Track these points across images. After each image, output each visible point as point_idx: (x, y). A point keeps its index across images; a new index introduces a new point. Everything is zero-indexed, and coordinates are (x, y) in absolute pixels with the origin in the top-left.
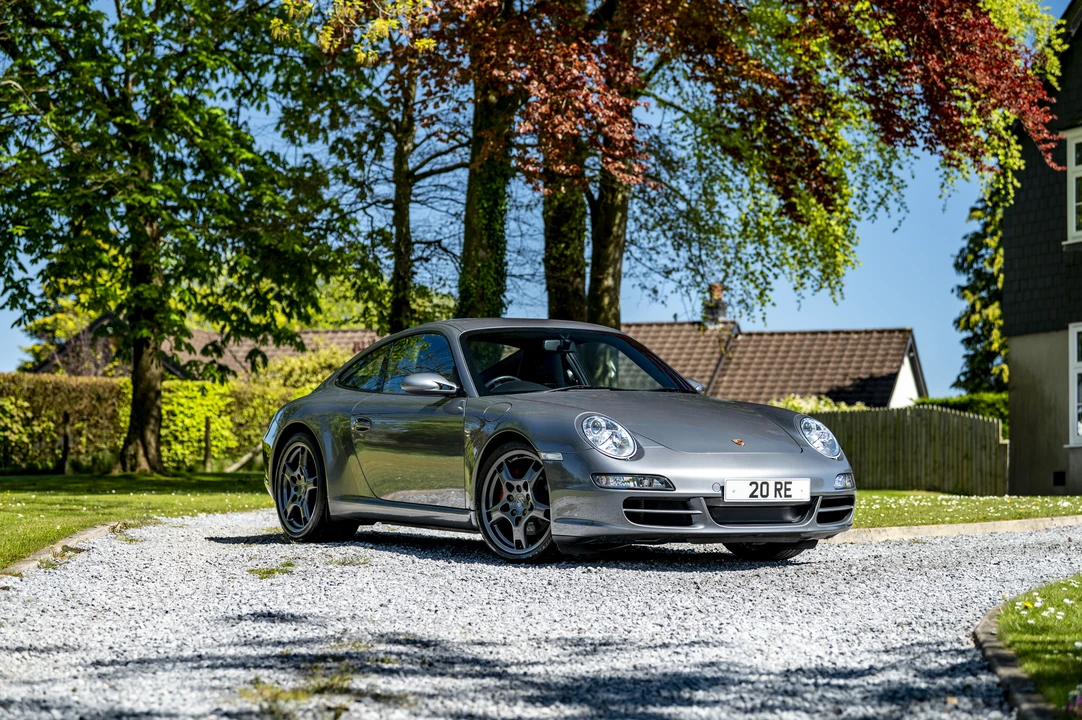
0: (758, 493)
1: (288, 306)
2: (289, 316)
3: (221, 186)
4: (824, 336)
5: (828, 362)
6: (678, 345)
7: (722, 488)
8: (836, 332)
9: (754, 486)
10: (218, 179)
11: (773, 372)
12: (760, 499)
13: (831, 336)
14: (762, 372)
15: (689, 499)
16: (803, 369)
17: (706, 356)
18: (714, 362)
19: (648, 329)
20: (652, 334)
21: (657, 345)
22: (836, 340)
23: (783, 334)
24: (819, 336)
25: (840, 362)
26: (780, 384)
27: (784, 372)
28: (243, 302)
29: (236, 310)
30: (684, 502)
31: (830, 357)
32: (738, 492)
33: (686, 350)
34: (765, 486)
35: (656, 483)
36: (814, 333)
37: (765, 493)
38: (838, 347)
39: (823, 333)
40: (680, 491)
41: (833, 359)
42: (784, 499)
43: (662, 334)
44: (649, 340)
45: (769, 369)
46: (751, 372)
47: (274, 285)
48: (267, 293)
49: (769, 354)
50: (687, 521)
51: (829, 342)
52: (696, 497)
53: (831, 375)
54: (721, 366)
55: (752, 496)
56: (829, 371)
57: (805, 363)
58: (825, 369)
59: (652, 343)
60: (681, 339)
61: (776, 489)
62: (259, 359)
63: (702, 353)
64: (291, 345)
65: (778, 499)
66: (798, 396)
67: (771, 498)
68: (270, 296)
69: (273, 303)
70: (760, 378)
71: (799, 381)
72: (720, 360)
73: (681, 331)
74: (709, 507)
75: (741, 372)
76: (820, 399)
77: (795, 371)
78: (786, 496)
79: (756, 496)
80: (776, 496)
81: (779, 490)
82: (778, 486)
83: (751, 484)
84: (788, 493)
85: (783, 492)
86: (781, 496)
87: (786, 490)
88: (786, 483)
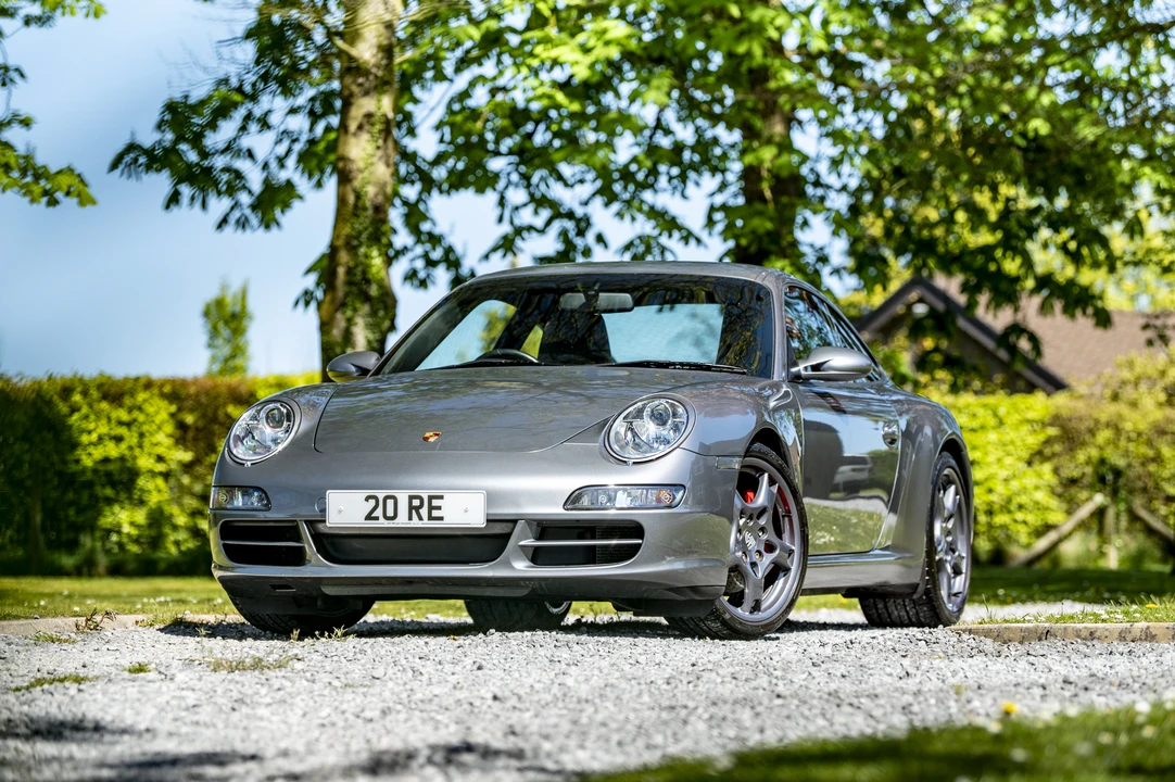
0: (379, 512)
9: (372, 503)
12: (383, 523)
32: (346, 514)
34: (390, 503)
37: (390, 513)
42: (426, 523)
55: (369, 517)
61: (411, 508)
65: (416, 523)
67: (402, 521)
78: (431, 518)
79: (377, 518)
80: (410, 518)
81: (417, 509)
82: (416, 503)
83: (367, 499)
84: (435, 513)
85: (424, 512)
86: (421, 518)
87: (431, 508)
88: (431, 498)
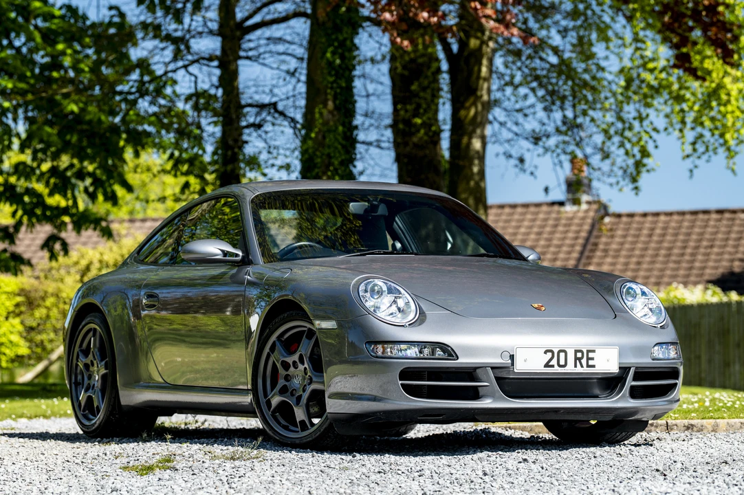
0: (554, 362)
1: (92, 184)
2: (93, 197)
3: (11, 45)
4: (706, 217)
5: (712, 247)
6: (535, 230)
7: (512, 357)
8: (720, 212)
9: (549, 355)
10: (8, 37)
11: (648, 259)
12: (557, 369)
13: (714, 216)
14: (634, 260)
15: (476, 368)
16: (683, 255)
17: (568, 242)
18: (578, 248)
19: (499, 211)
20: (504, 217)
21: (511, 231)
22: (719, 220)
23: (657, 214)
24: (701, 216)
25: (725, 246)
26: (656, 273)
27: (661, 259)
28: (38, 180)
29: (30, 192)
30: (470, 373)
31: (713, 240)
32: (530, 362)
33: (545, 236)
34: (562, 355)
35: (439, 353)
36: (695, 213)
37: (562, 362)
38: (723, 229)
39: (706, 212)
40: (464, 360)
41: (718, 243)
42: (585, 370)
43: (516, 217)
44: (501, 224)
45: (642, 256)
46: (622, 260)
47: (75, 161)
48: (66, 169)
49: (643, 239)
50: (474, 394)
51: (712, 223)
52: (482, 367)
53: (716, 261)
54: (586, 253)
55: (547, 365)
56: (713, 257)
57: (685, 248)
58: (708, 254)
59: (504, 228)
60: (538, 223)
61: (576, 359)
62: (58, 246)
63: (564, 239)
64: (95, 229)
65: (579, 369)
66: (681, 286)
67: (570, 368)
68: (69, 174)
69: (73, 180)
70: (632, 266)
71: (677, 269)
72: (584, 246)
73: (537, 213)
74: (498, 379)
75: (609, 260)
76: (707, 289)
77: (673, 258)
78: (588, 366)
79: (553, 366)
80: (576, 366)
81: (580, 359)
82: (579, 355)
83: (546, 352)
84: (591, 363)
85: (584, 361)
86: (582, 366)
87: (588, 359)
88: (588, 351)
